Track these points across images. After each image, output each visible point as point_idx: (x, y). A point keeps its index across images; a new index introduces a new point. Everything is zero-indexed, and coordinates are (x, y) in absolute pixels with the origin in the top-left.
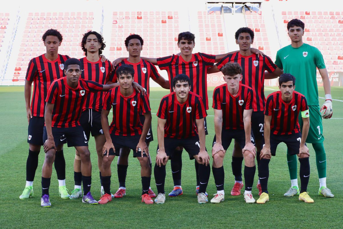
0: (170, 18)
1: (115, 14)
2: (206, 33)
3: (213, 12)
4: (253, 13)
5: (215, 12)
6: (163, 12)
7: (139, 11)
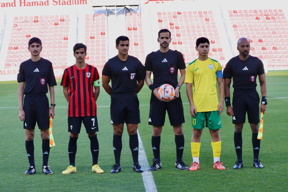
0: (62, 20)
1: (16, 18)
2: (91, 33)
3: (99, 14)
4: (133, 14)
5: (100, 15)
6: (56, 16)
7: (36, 15)
